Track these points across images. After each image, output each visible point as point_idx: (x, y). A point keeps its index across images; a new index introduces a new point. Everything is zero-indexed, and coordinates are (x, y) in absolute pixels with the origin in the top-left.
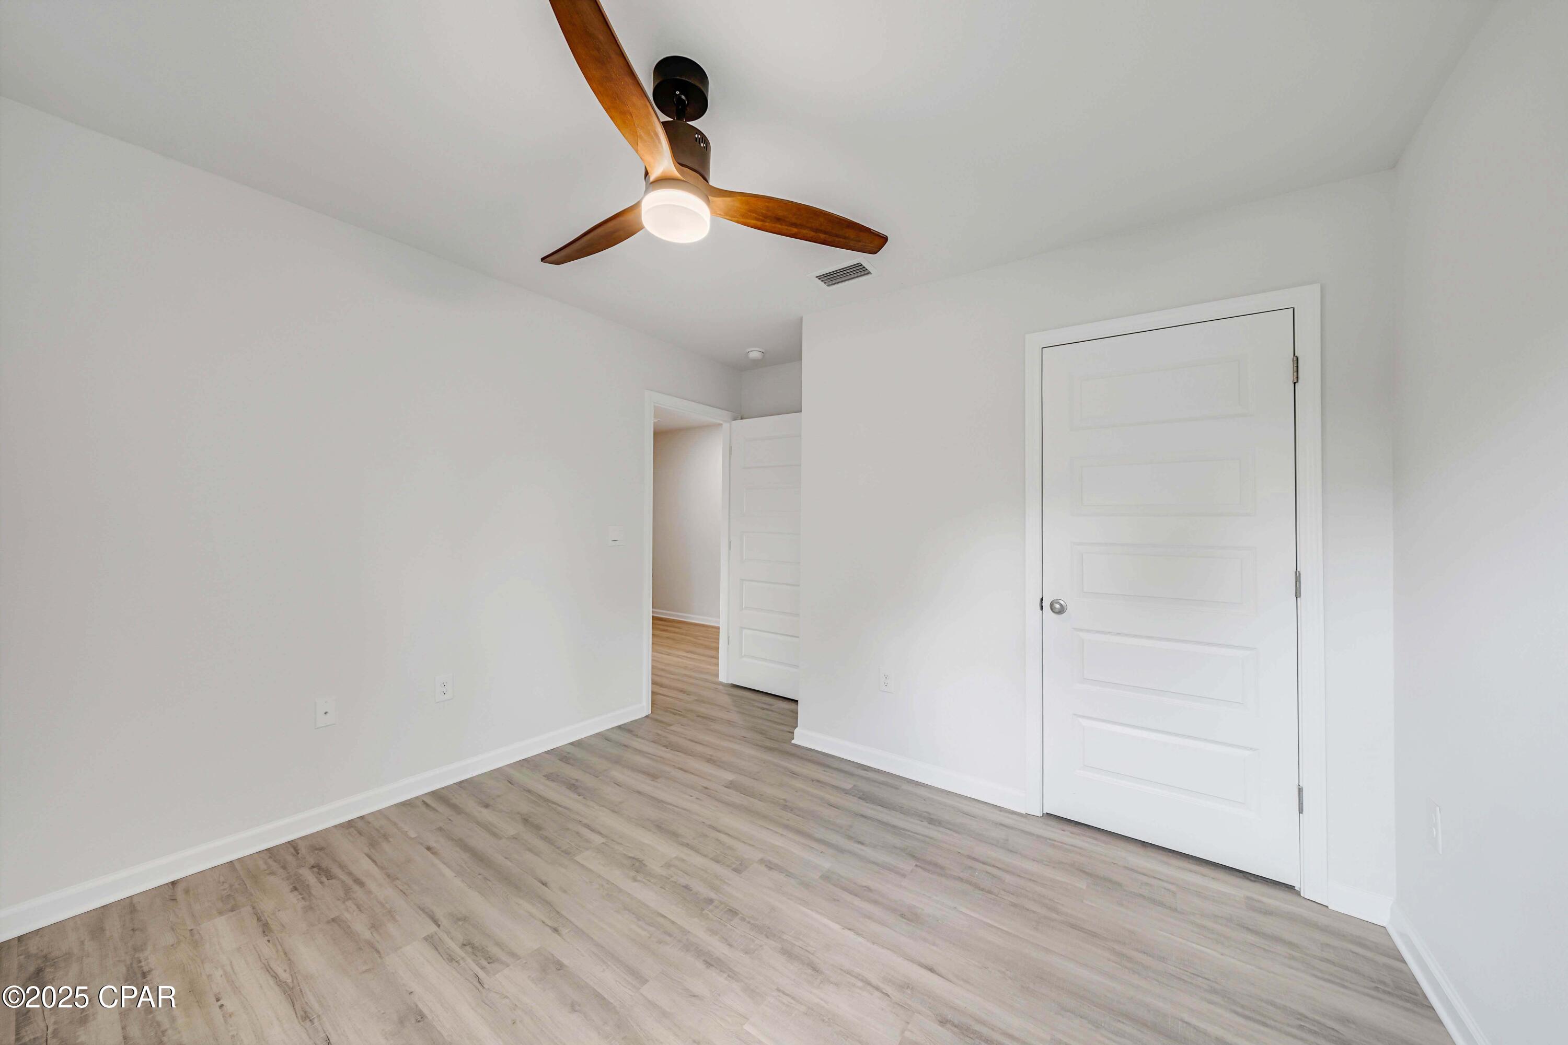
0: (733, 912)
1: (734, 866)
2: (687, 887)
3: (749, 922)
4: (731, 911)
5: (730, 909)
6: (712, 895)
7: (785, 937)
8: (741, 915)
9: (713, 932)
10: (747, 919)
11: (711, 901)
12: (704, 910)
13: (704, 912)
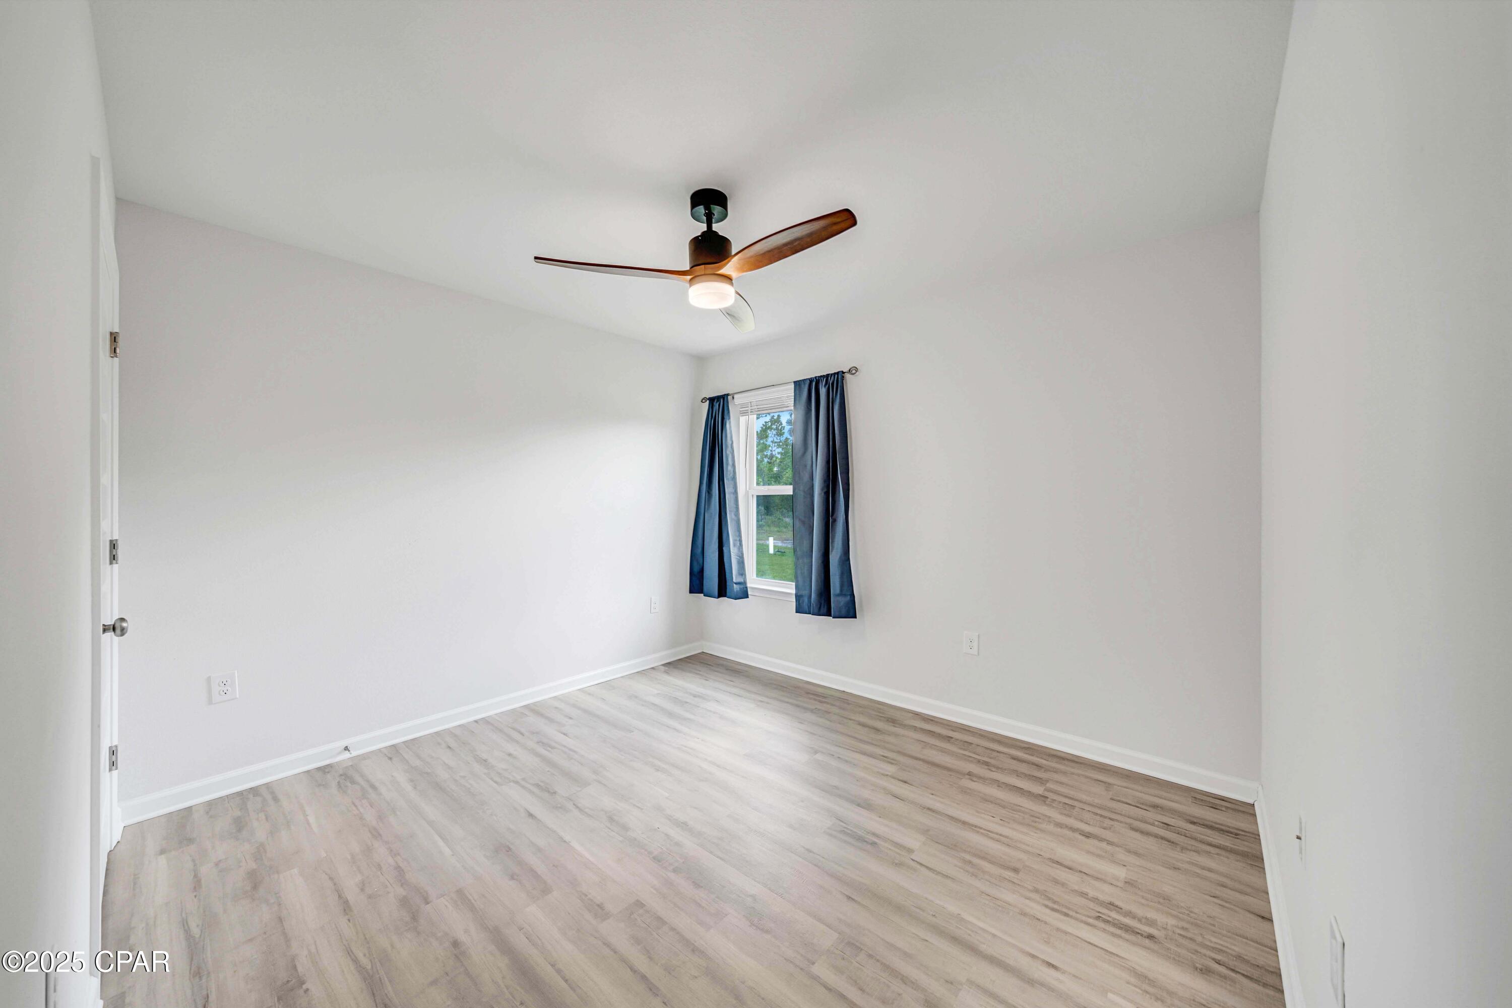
0: (657, 859)
1: (641, 911)
2: (697, 885)
3: (646, 850)
4: (659, 861)
5: (659, 862)
6: (672, 876)
7: (621, 839)
8: (651, 856)
9: (677, 844)
10: (646, 853)
11: (675, 871)
12: (683, 862)
13: (683, 860)
